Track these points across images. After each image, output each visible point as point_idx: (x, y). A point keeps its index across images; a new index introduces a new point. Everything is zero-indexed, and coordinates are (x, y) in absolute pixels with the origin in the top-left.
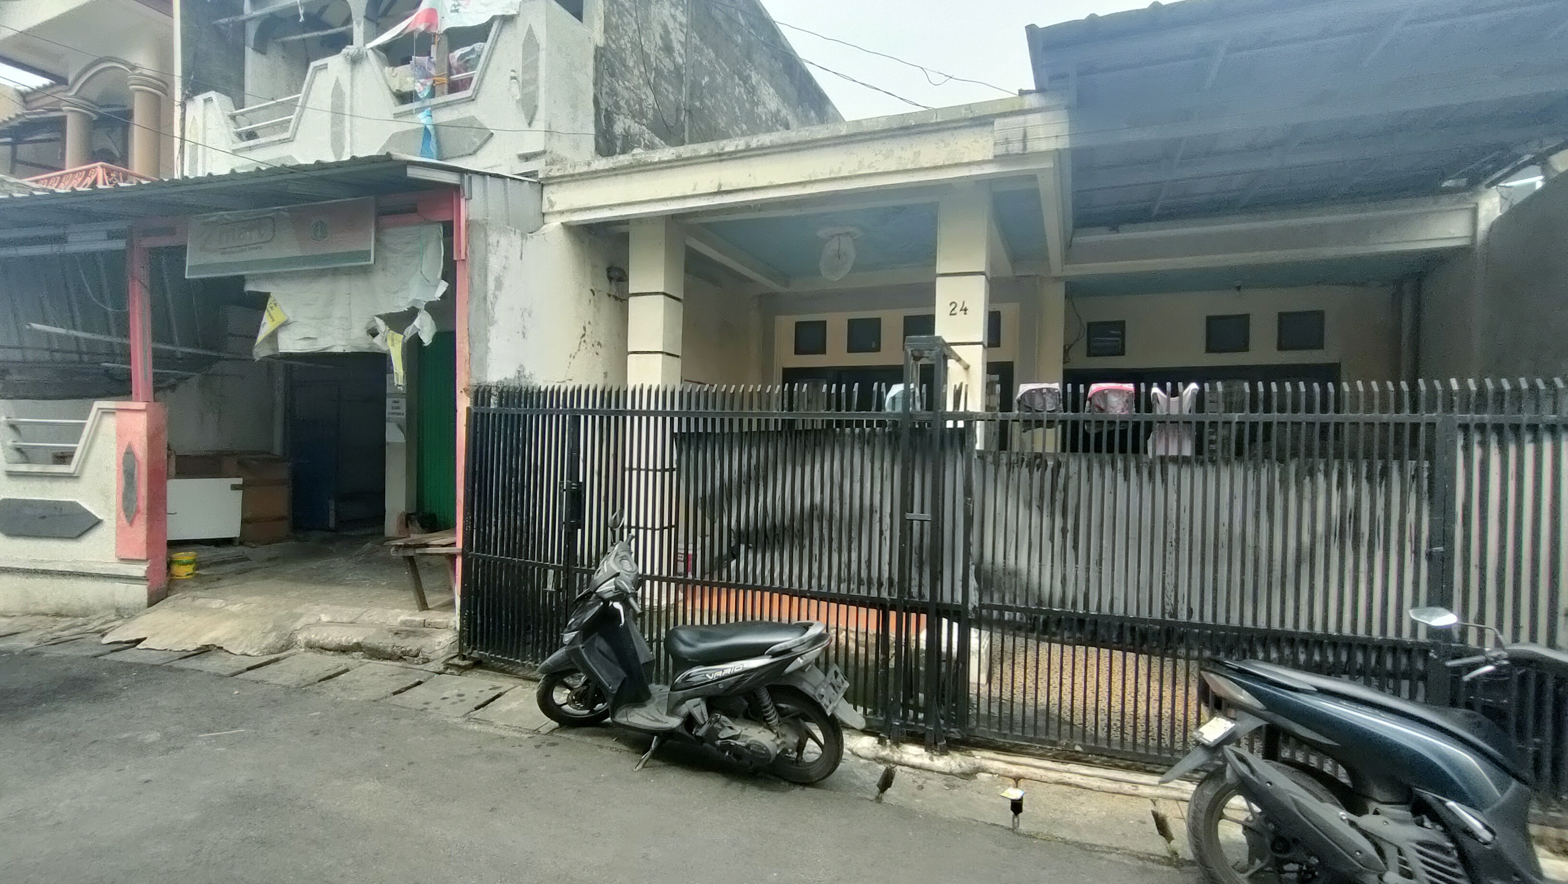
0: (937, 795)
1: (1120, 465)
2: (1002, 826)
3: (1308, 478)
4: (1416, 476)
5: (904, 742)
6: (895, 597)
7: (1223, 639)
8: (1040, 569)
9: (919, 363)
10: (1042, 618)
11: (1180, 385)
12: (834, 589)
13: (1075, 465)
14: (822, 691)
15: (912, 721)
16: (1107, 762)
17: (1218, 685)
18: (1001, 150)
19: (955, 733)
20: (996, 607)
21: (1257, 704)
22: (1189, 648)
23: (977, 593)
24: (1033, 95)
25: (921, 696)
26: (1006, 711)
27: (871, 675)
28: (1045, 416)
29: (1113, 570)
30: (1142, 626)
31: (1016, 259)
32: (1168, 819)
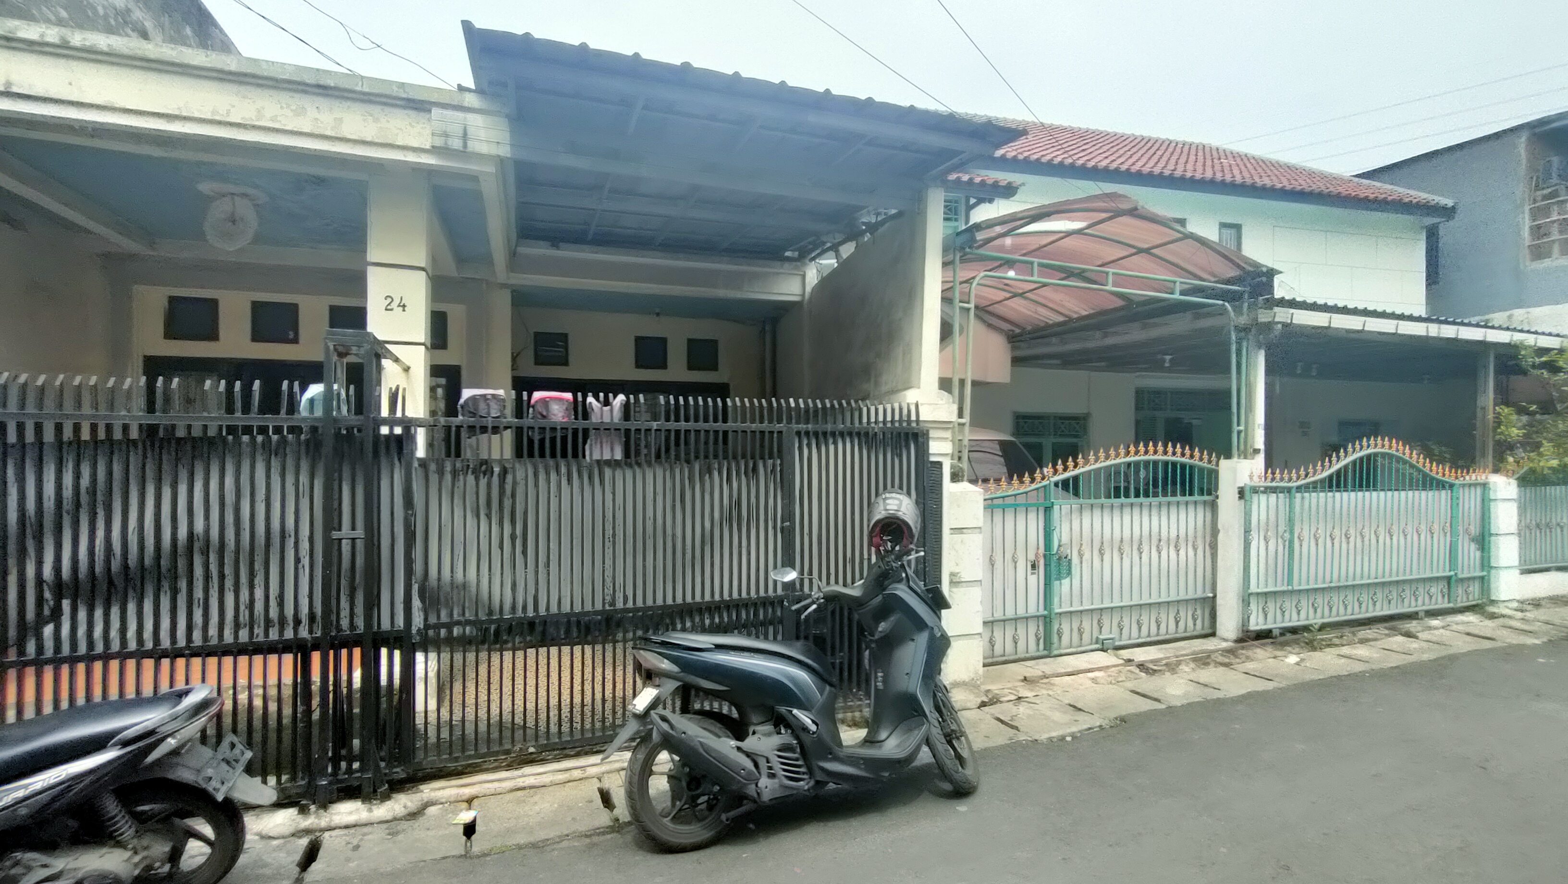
0: (376, 849)
1: (563, 470)
2: (453, 856)
3: (707, 475)
4: (773, 471)
5: (333, 802)
6: (319, 634)
7: (651, 617)
8: (490, 579)
9: (345, 360)
10: (493, 627)
11: (611, 395)
12: (228, 638)
13: (522, 471)
14: (210, 772)
15: (345, 774)
16: (559, 754)
17: (646, 660)
18: (439, 142)
19: (399, 772)
20: (444, 625)
21: (673, 668)
22: (626, 632)
23: (422, 614)
24: (472, 94)
25: (356, 742)
26: (458, 732)
27: (287, 735)
28: (490, 423)
29: (560, 570)
30: (587, 618)
31: (461, 260)
32: (611, 791)
